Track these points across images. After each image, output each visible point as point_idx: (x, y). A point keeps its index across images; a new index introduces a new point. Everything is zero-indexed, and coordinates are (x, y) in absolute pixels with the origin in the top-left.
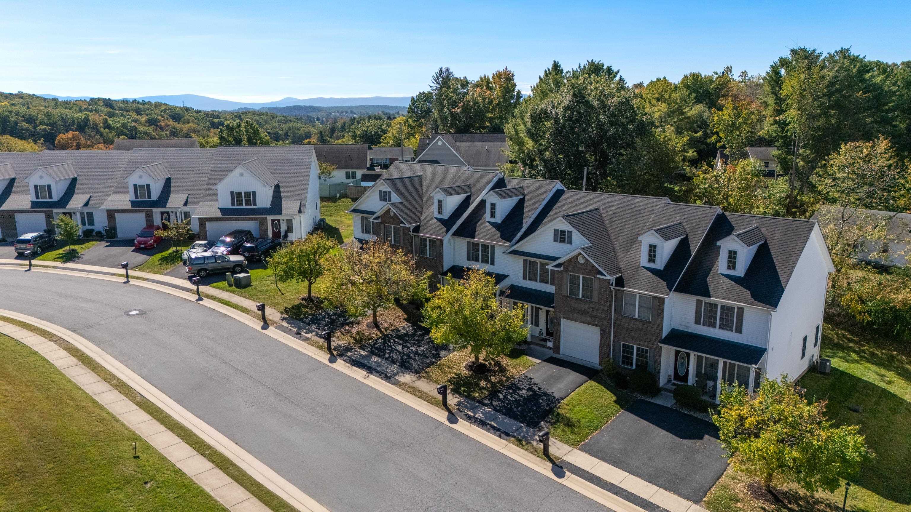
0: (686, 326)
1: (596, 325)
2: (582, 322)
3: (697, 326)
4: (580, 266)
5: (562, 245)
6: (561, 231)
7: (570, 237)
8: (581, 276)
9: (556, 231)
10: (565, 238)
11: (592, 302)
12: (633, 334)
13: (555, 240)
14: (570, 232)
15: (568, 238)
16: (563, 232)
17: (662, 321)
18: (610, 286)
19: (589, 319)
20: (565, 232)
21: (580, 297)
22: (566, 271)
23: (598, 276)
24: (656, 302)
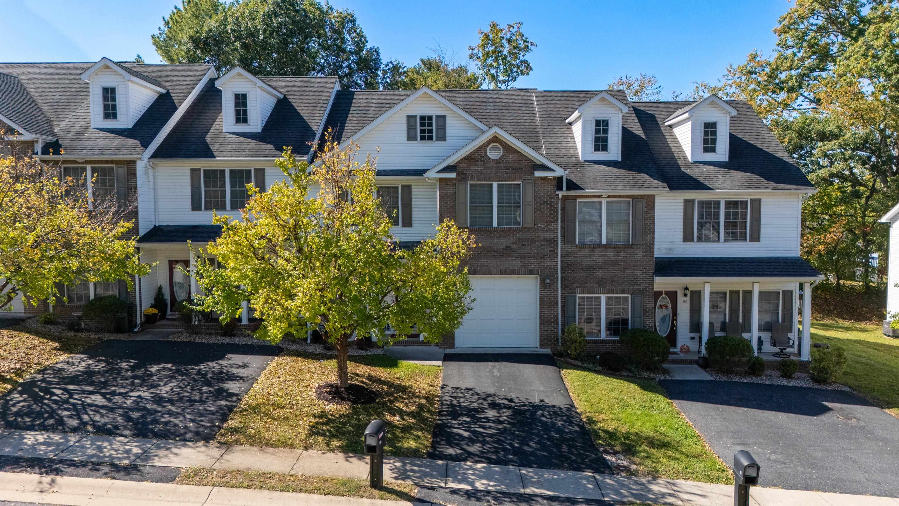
0: (670, 250)
1: (531, 272)
2: (502, 272)
3: (688, 245)
4: (493, 164)
5: (427, 144)
6: (423, 118)
7: (442, 127)
8: (495, 185)
9: (410, 119)
10: (431, 131)
11: (521, 230)
12: (600, 274)
13: (411, 137)
14: (442, 118)
15: (437, 129)
16: (426, 120)
17: (653, 238)
18: (558, 192)
19: (517, 264)
20: (430, 118)
21: (495, 224)
22: (462, 178)
23: (538, 174)
24: (641, 206)
